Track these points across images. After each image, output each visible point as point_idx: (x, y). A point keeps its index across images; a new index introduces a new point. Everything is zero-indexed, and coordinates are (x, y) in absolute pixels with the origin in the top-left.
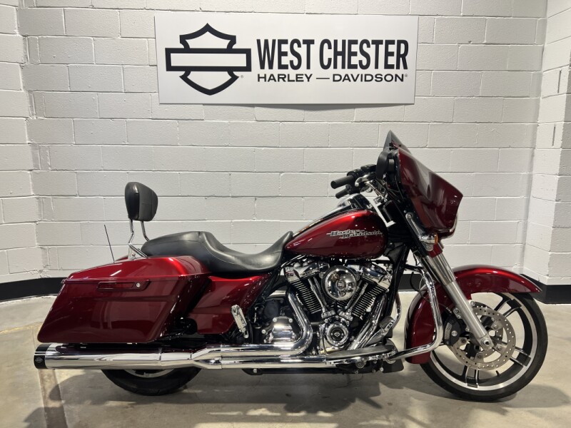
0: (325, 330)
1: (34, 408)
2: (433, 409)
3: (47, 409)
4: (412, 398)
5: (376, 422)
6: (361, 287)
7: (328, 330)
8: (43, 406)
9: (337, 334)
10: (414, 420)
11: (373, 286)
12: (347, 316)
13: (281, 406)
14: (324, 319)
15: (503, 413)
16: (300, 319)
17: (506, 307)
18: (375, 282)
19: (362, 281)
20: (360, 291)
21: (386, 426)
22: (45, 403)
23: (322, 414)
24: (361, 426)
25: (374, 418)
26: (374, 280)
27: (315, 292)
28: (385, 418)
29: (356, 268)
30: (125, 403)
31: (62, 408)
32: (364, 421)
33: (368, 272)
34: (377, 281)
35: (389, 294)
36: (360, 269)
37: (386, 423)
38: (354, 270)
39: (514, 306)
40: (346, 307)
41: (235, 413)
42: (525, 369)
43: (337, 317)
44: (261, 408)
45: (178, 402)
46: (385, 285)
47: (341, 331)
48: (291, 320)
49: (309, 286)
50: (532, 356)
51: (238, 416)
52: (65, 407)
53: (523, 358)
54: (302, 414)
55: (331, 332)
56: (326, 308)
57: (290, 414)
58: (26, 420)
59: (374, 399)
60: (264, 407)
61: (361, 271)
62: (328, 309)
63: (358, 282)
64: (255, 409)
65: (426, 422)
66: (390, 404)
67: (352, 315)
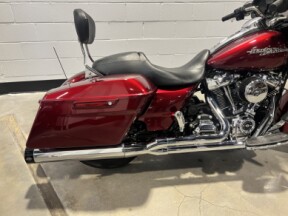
1: (29, 186)
3: (39, 186)
8: (35, 183)
12: (251, 112)
13: (199, 169)
14: (235, 115)
22: (36, 180)
23: (228, 174)
27: (228, 96)
30: (94, 176)
31: (49, 183)
40: (249, 106)
41: (172, 178)
43: (245, 113)
44: (187, 172)
45: (130, 172)
48: (211, 117)
51: (175, 180)
52: (52, 183)
54: (216, 175)
55: (243, 124)
57: (209, 176)
58: (27, 197)
59: (254, 158)
64: (184, 173)
66: (267, 162)
67: (255, 111)
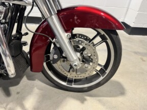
15: (83, 101)
17: (98, 39)
39: (104, 39)
42: (101, 78)
50: (108, 71)
53: (102, 71)
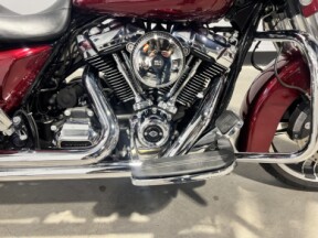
0: (136, 126)
2: (266, 205)
4: (240, 189)
5: (199, 229)
6: (192, 65)
7: (142, 126)
9: (153, 134)
10: (244, 223)
11: (208, 64)
12: (168, 107)
13: (90, 206)
14: (137, 111)
16: (101, 112)
18: (213, 59)
19: (193, 56)
20: (189, 71)
21: (212, 235)
23: (136, 217)
24: (181, 236)
25: (197, 222)
26: (212, 54)
27: (124, 74)
28: (210, 221)
29: (186, 36)
32: (184, 227)
33: (202, 43)
34: (215, 56)
35: (229, 75)
36: (191, 38)
37: (210, 230)
38: (182, 40)
40: (169, 95)
41: (29, 221)
43: (154, 109)
44: (64, 211)
46: (225, 62)
47: (158, 129)
48: (90, 113)
49: (114, 65)
51: (33, 225)
54: (113, 218)
55: (145, 130)
56: (141, 96)
57: (98, 220)
59: (198, 191)
60: (69, 209)
61: (193, 40)
62: (144, 98)
63: (187, 58)
64: (57, 212)
65: (258, 225)
66: (216, 198)
67: (177, 105)
